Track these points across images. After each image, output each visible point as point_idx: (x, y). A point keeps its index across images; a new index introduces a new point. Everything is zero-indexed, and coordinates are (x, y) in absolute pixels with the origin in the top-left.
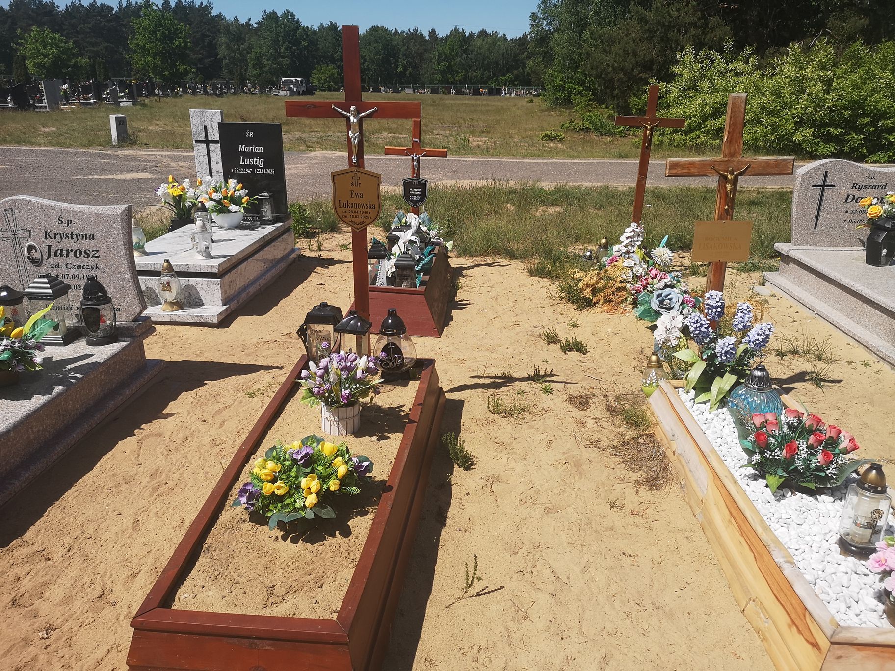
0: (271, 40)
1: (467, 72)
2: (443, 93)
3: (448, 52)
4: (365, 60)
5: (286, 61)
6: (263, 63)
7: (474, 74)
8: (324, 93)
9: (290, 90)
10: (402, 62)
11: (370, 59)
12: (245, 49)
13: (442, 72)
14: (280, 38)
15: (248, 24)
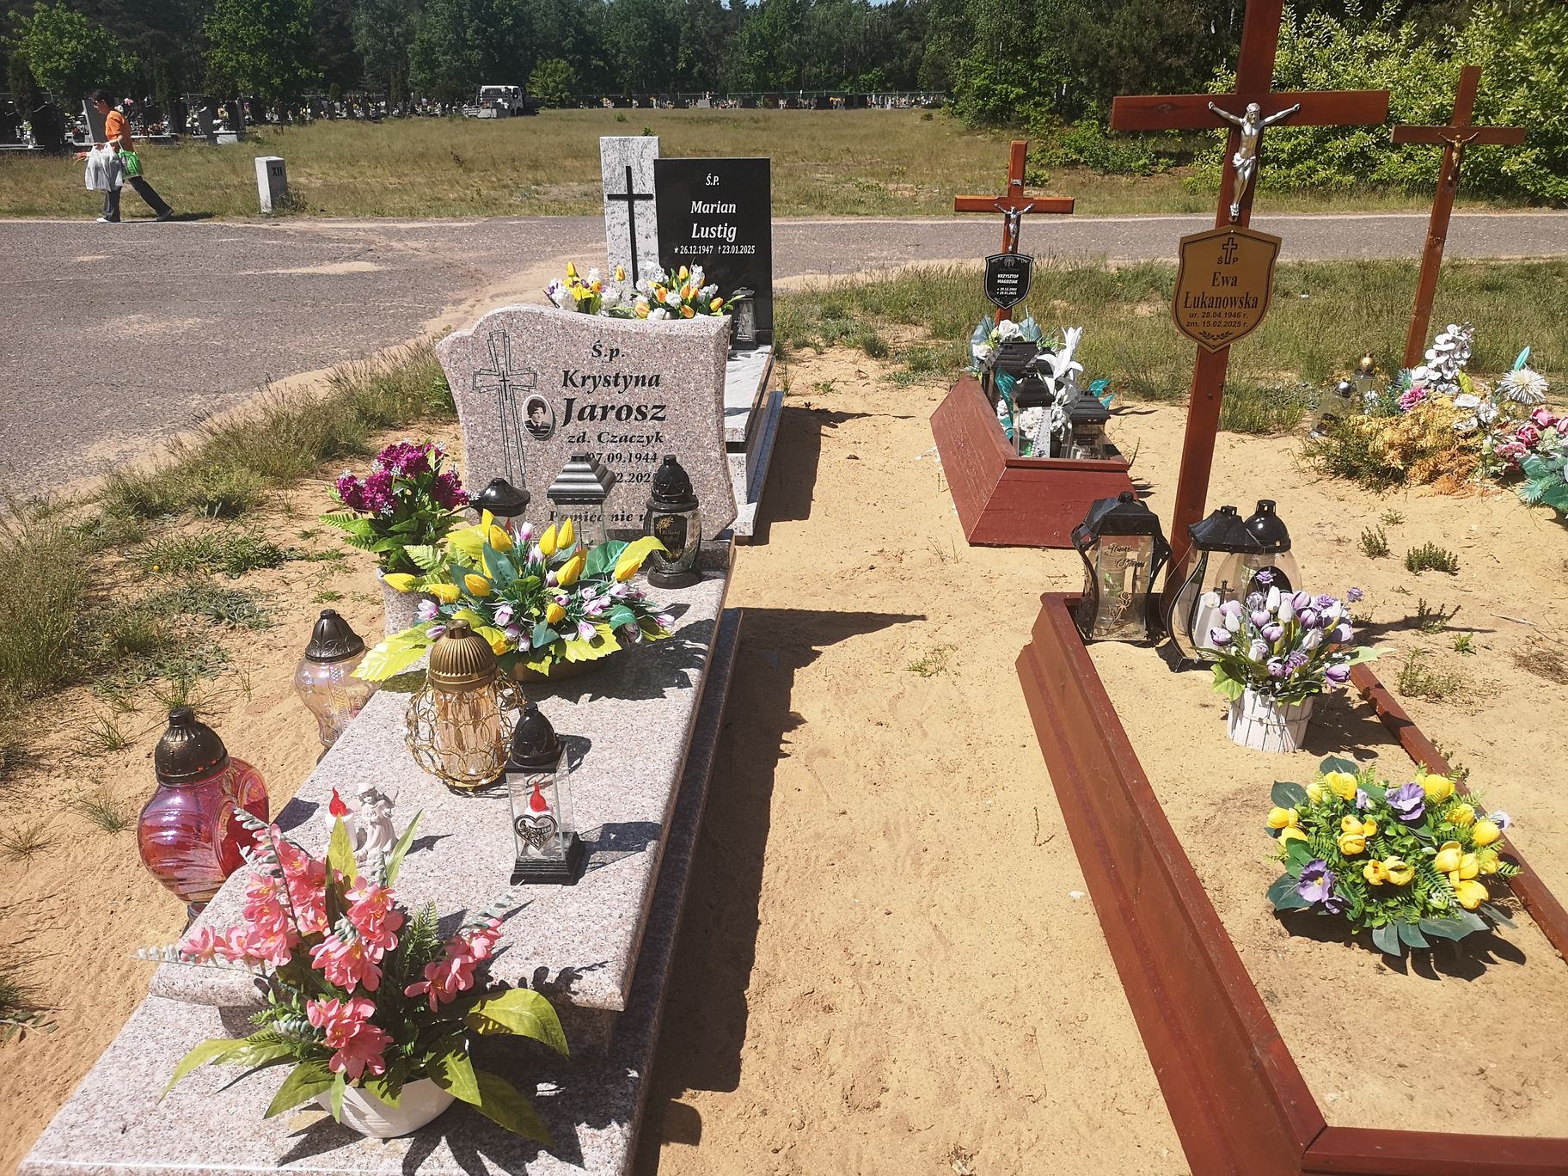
0: (450, 16)
1: (801, 66)
2: (766, 105)
3: (766, 32)
4: (619, 51)
5: (477, 55)
6: (437, 59)
7: (815, 70)
8: (553, 111)
9: (497, 106)
10: (684, 52)
11: (627, 47)
12: (403, 35)
13: (758, 69)
14: (465, 13)
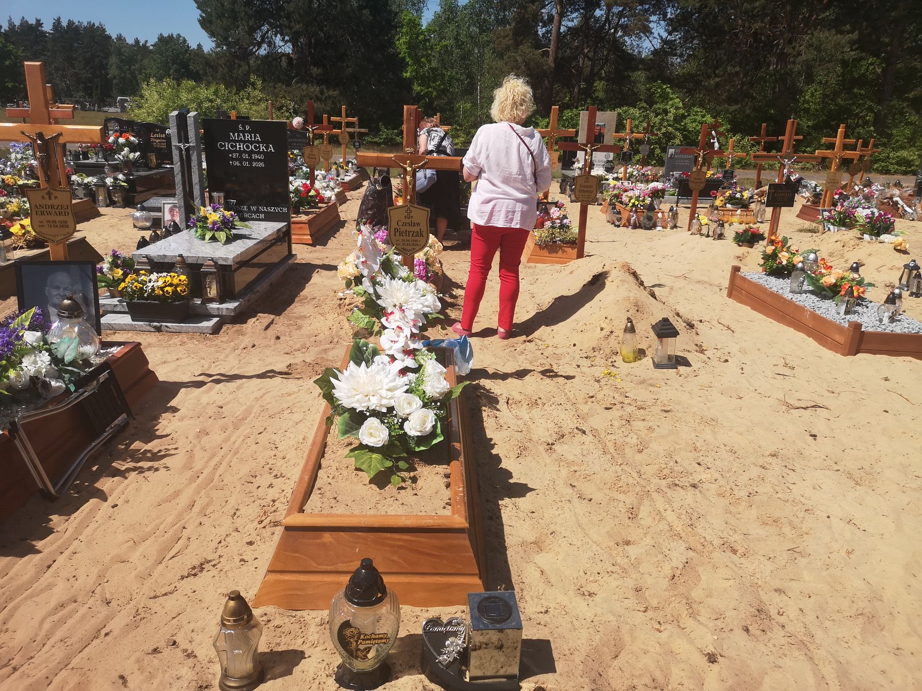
15: (145, 46)
